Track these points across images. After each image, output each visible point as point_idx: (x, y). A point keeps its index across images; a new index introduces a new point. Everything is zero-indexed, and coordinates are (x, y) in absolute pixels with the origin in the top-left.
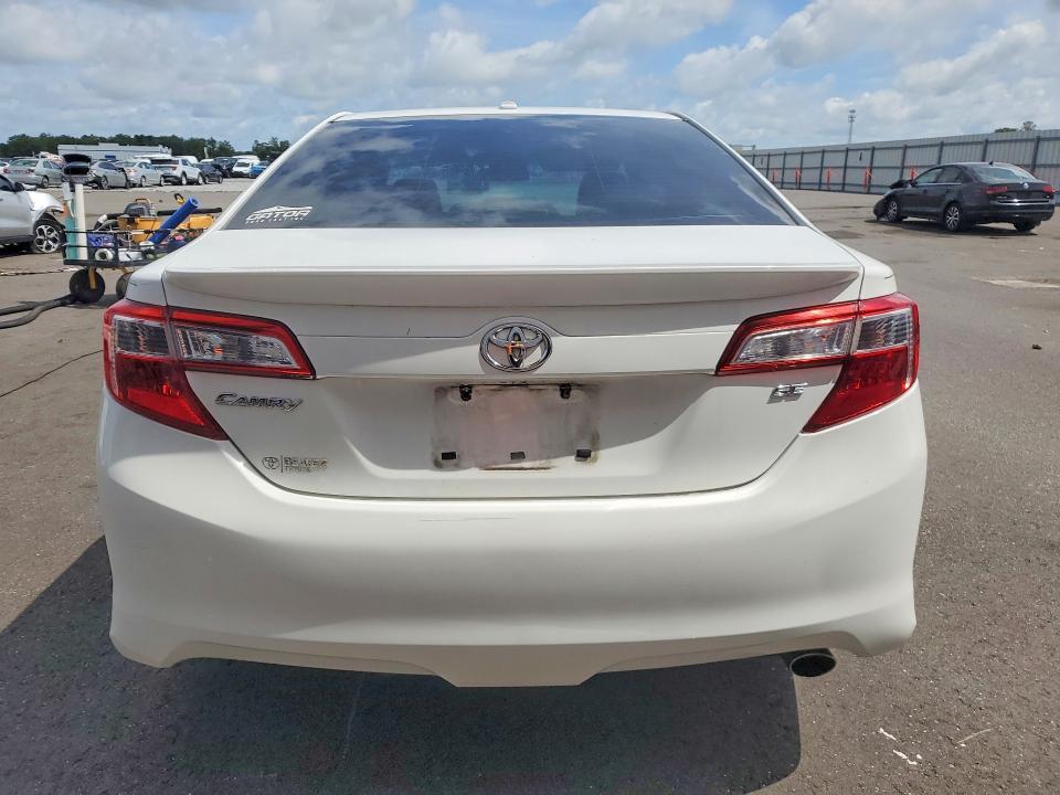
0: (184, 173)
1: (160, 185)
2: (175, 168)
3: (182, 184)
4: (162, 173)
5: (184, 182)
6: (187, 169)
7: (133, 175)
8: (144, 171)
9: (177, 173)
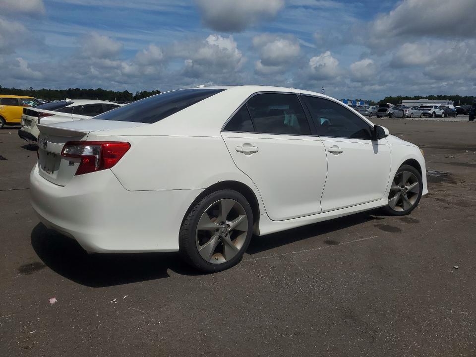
0: (434, 112)
1: (420, 117)
2: (430, 110)
3: (432, 117)
4: (422, 112)
5: (434, 116)
6: (436, 110)
7: (407, 112)
8: (414, 111)
9: (431, 112)
